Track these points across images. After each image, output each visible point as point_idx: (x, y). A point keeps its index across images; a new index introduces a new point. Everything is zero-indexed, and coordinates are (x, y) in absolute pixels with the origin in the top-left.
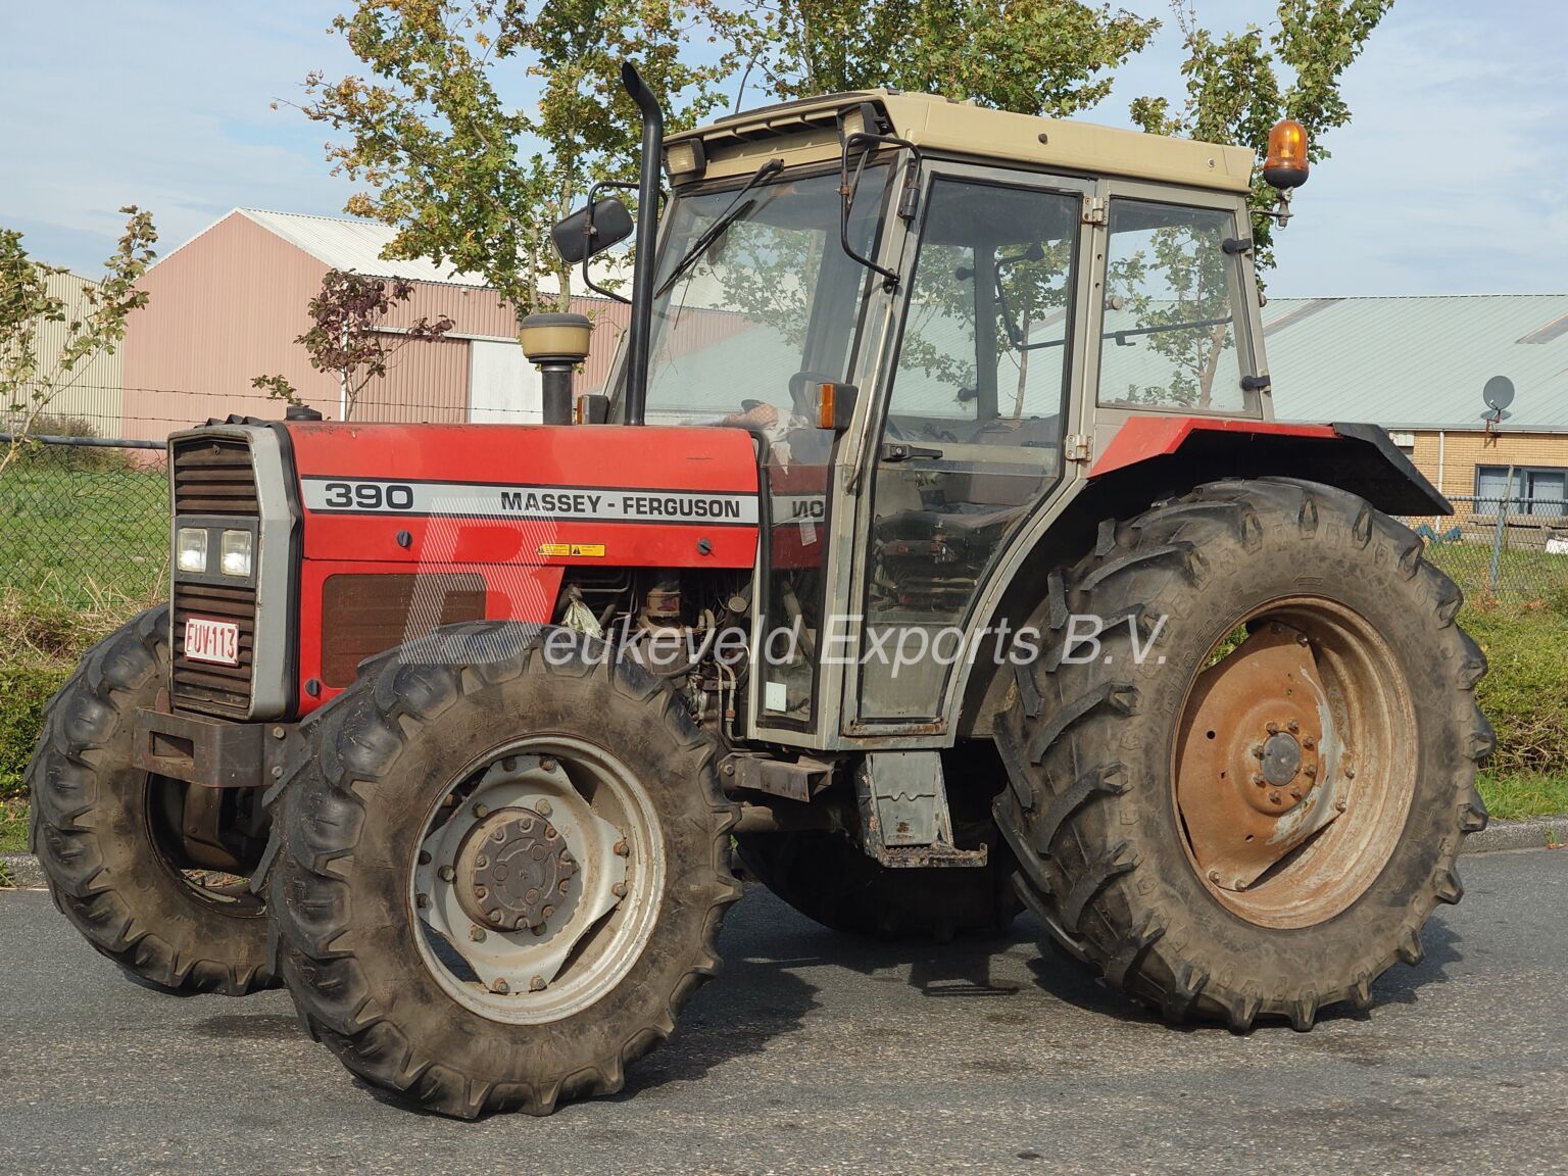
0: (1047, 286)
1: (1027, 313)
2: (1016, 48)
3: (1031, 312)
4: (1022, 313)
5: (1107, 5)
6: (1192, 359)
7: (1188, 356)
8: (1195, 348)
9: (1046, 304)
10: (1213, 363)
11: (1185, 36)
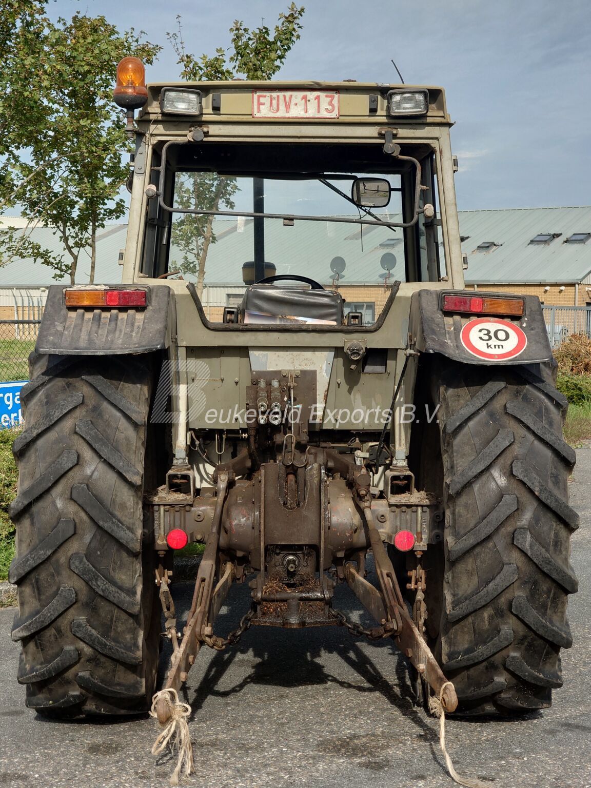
0: (105, 207)
1: (94, 224)
2: (78, 58)
3: (97, 224)
4: (91, 224)
5: (133, 29)
6: (193, 249)
7: (190, 248)
8: (195, 243)
9: (105, 218)
10: (205, 251)
11: (179, 57)
